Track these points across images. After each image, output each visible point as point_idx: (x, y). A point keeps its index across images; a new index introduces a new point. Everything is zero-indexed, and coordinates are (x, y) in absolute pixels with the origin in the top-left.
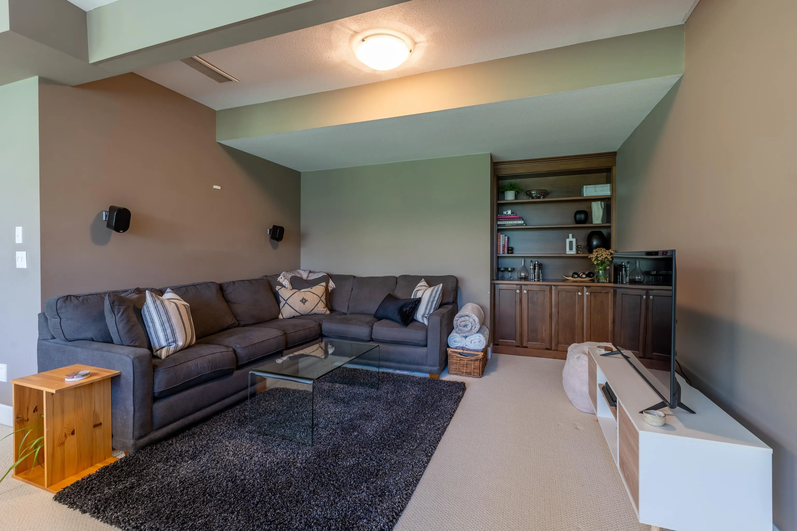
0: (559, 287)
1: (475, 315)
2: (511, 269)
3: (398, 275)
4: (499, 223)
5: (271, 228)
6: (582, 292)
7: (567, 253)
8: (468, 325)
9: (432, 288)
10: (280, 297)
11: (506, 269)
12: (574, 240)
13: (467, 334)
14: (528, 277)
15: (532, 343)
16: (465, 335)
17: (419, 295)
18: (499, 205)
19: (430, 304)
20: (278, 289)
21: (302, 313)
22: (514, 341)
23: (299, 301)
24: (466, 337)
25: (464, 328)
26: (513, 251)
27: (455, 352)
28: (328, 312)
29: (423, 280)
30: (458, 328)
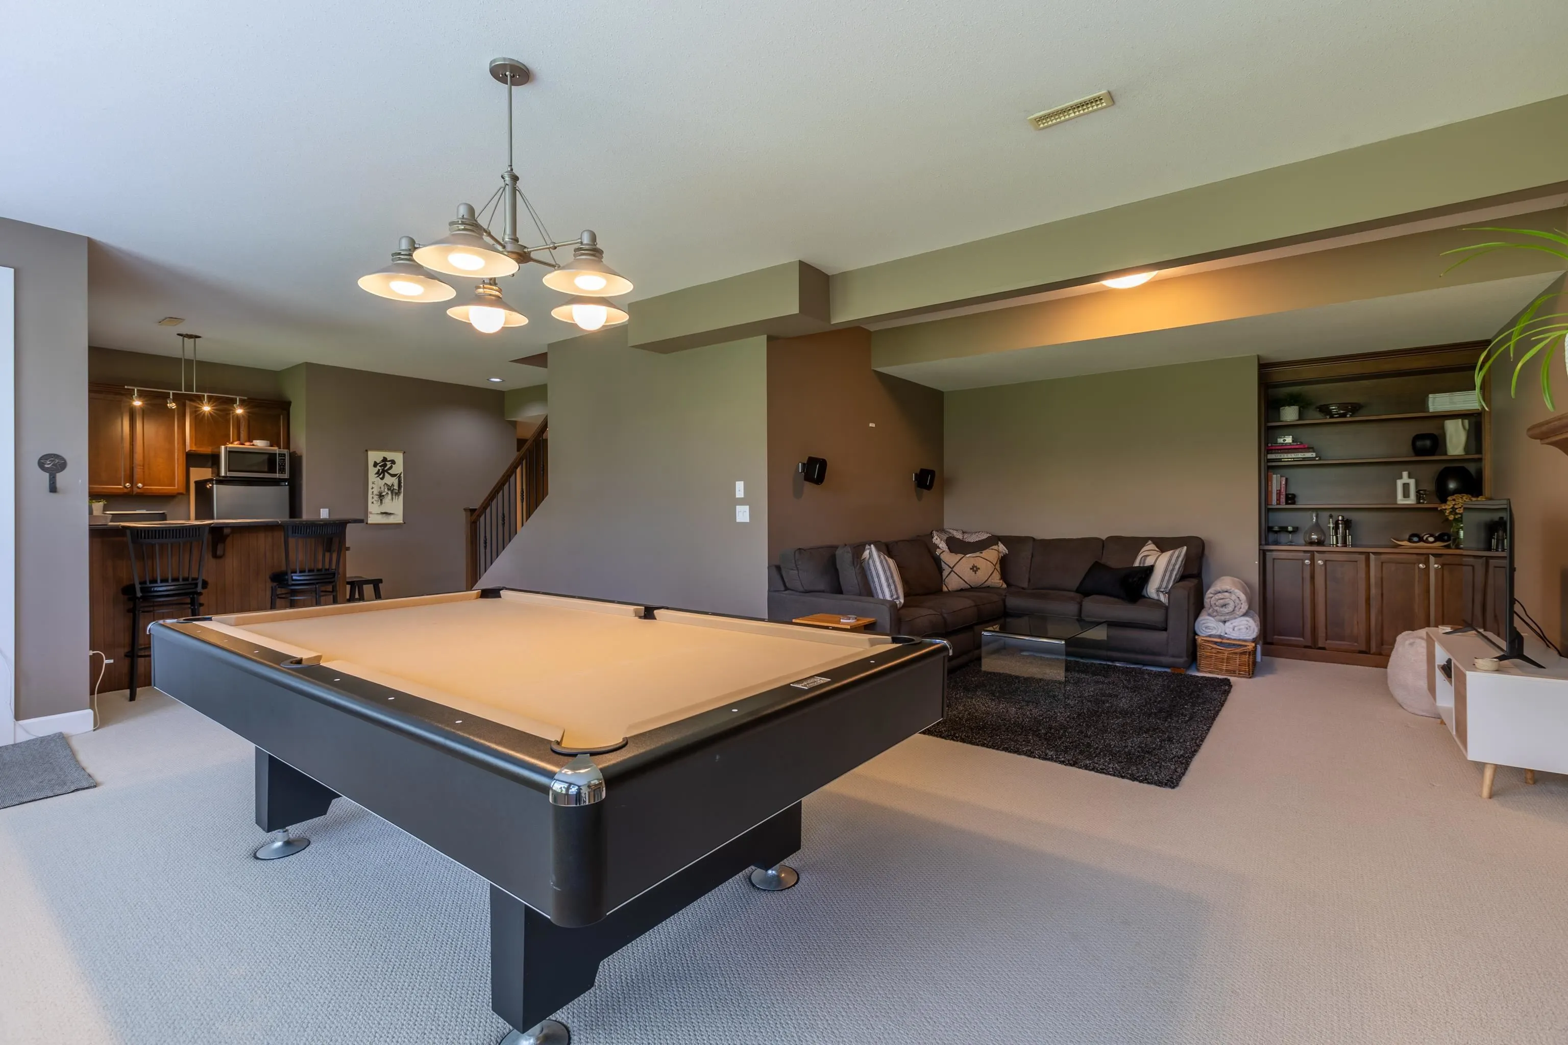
0: (1383, 557)
1: (1239, 589)
2: (1293, 528)
3: (1104, 537)
4: (1270, 456)
5: (918, 472)
6: (1427, 563)
7: (1399, 502)
8: (1228, 604)
9: (1169, 553)
10: (943, 563)
11: (1284, 529)
12: (1412, 482)
13: (1227, 617)
14: (1324, 542)
15: (1334, 642)
16: (1223, 618)
17: (1149, 562)
18: (1269, 429)
19: (1168, 574)
20: (940, 552)
21: (973, 585)
22: (1301, 639)
23: (969, 569)
24: (1225, 622)
25: (1221, 609)
26: (1296, 499)
27: (1208, 641)
28: (1005, 586)
29: (1150, 542)
30: (1211, 609)
